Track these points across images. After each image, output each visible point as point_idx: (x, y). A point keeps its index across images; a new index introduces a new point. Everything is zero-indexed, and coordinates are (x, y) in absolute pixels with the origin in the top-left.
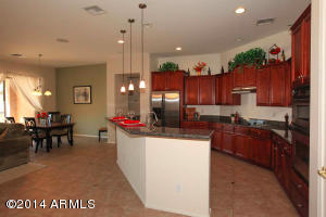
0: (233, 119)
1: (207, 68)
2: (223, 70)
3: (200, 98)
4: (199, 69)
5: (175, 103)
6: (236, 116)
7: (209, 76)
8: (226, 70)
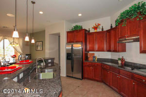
0: (120, 62)
1: (101, 27)
2: (111, 27)
3: (96, 47)
4: (95, 28)
5: (79, 50)
6: (122, 60)
7: (103, 32)
8: (114, 26)
